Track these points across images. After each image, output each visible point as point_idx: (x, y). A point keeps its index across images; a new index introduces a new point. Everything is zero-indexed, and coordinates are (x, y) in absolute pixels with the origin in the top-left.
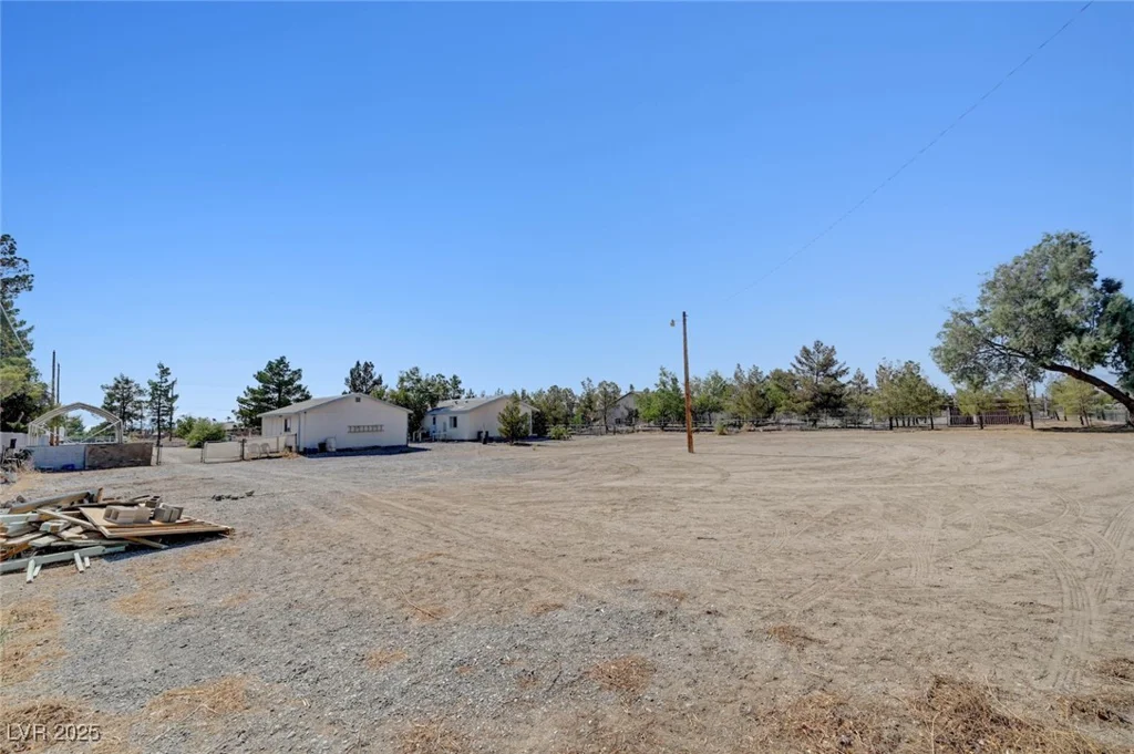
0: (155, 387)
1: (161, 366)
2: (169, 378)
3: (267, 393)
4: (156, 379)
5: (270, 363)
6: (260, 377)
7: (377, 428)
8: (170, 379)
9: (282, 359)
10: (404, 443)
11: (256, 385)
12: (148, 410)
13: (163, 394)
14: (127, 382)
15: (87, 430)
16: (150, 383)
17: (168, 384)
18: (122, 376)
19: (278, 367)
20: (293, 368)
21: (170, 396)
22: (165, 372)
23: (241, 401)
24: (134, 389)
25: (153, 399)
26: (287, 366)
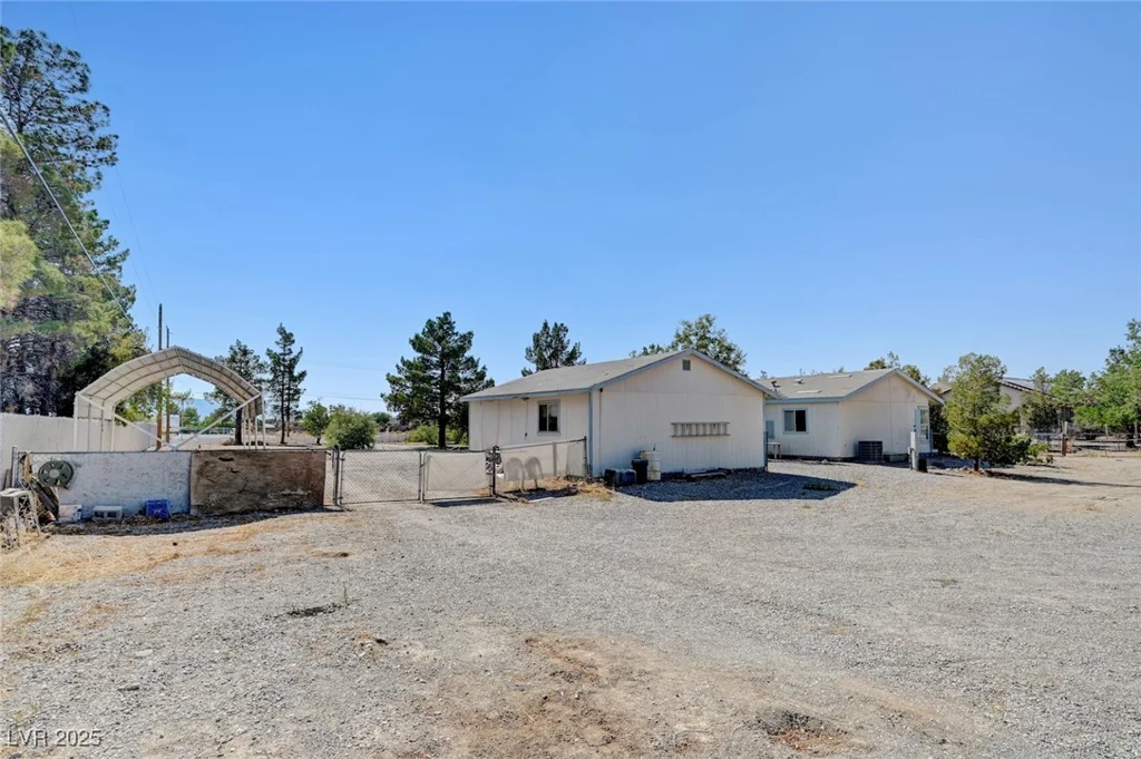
0: (277, 360)
1: (282, 331)
2: (293, 347)
3: (428, 368)
4: (278, 350)
5: (430, 323)
6: (417, 344)
7: (717, 429)
8: (295, 349)
9: (447, 315)
10: (759, 464)
11: (413, 355)
12: (270, 394)
13: (286, 371)
14: (245, 352)
15: (201, 420)
16: (269, 353)
17: (292, 356)
18: (238, 343)
19: (441, 329)
20: (461, 329)
21: (296, 374)
22: (287, 339)
23: (393, 381)
24: (251, 364)
25: (276, 377)
26: (452, 328)
